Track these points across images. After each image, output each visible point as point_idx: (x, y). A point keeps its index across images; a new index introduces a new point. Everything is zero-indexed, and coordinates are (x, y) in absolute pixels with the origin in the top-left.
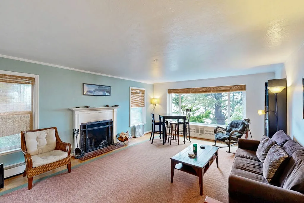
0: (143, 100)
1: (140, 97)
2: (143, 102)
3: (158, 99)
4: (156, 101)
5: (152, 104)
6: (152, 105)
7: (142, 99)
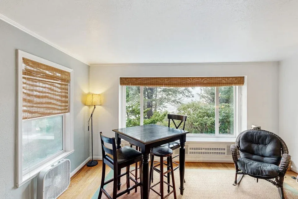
0: (66, 97)
1: (57, 89)
2: (67, 102)
3: (99, 95)
4: (96, 100)
5: (85, 105)
6: (86, 107)
7: (64, 94)
